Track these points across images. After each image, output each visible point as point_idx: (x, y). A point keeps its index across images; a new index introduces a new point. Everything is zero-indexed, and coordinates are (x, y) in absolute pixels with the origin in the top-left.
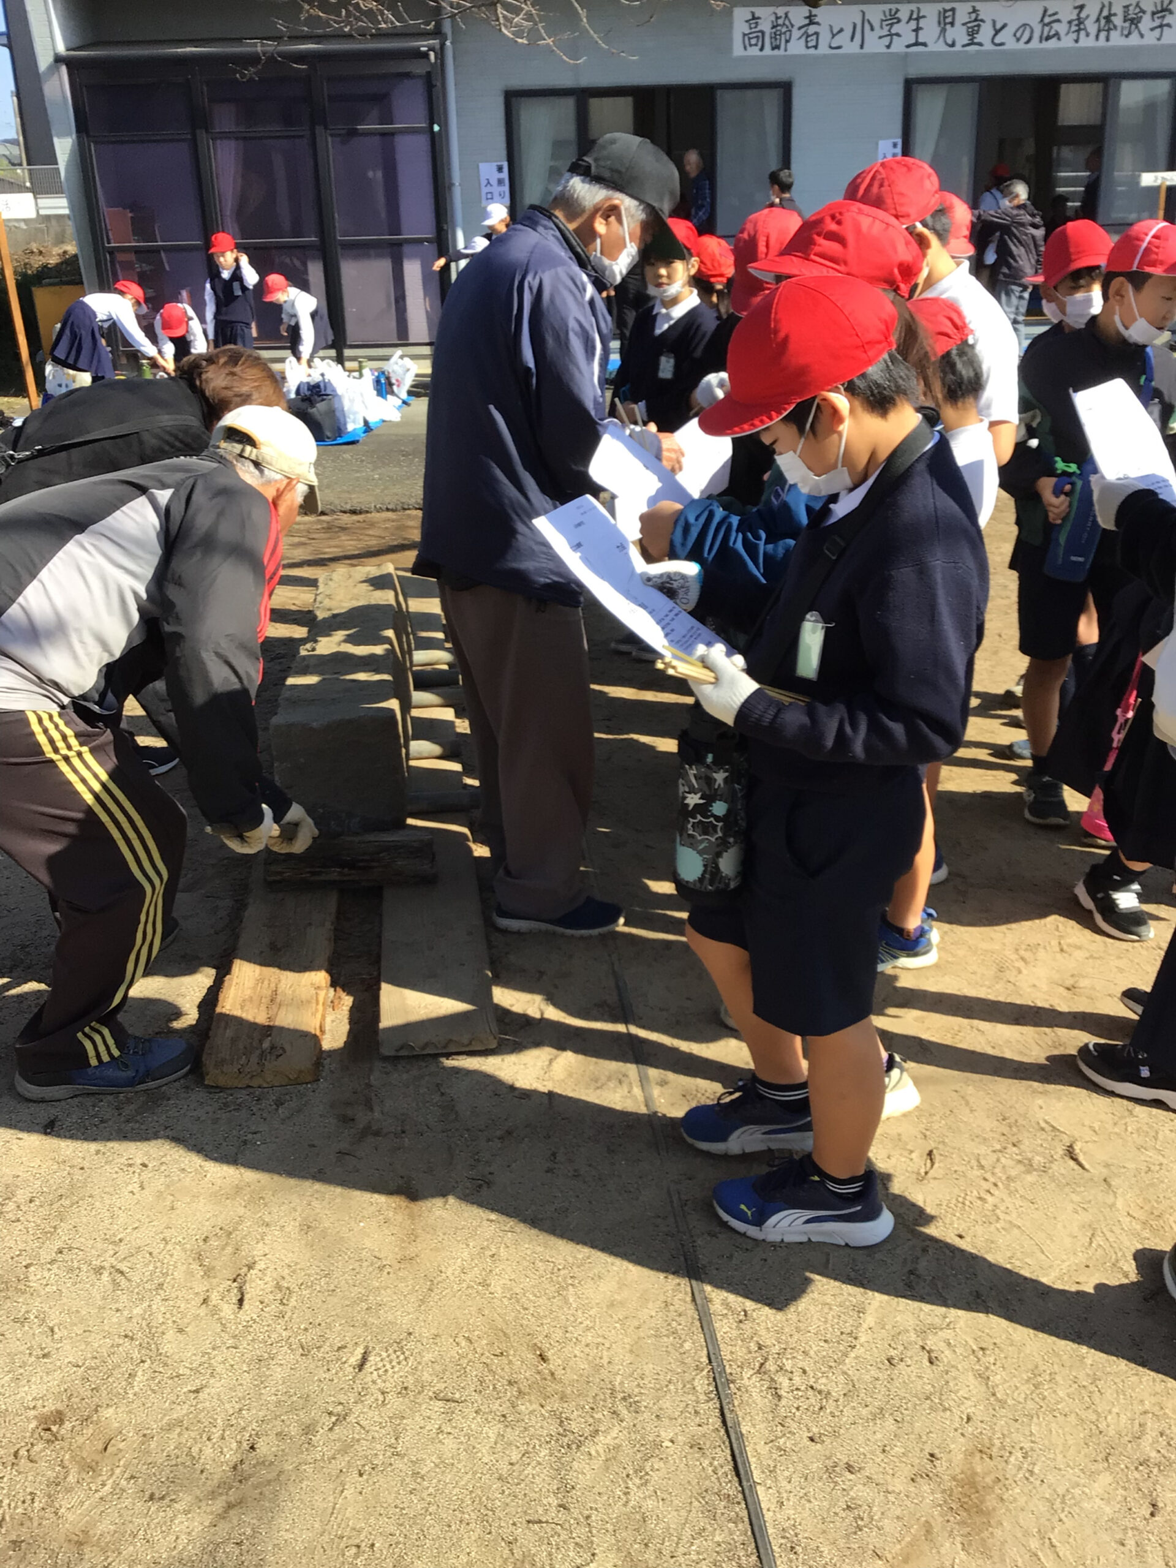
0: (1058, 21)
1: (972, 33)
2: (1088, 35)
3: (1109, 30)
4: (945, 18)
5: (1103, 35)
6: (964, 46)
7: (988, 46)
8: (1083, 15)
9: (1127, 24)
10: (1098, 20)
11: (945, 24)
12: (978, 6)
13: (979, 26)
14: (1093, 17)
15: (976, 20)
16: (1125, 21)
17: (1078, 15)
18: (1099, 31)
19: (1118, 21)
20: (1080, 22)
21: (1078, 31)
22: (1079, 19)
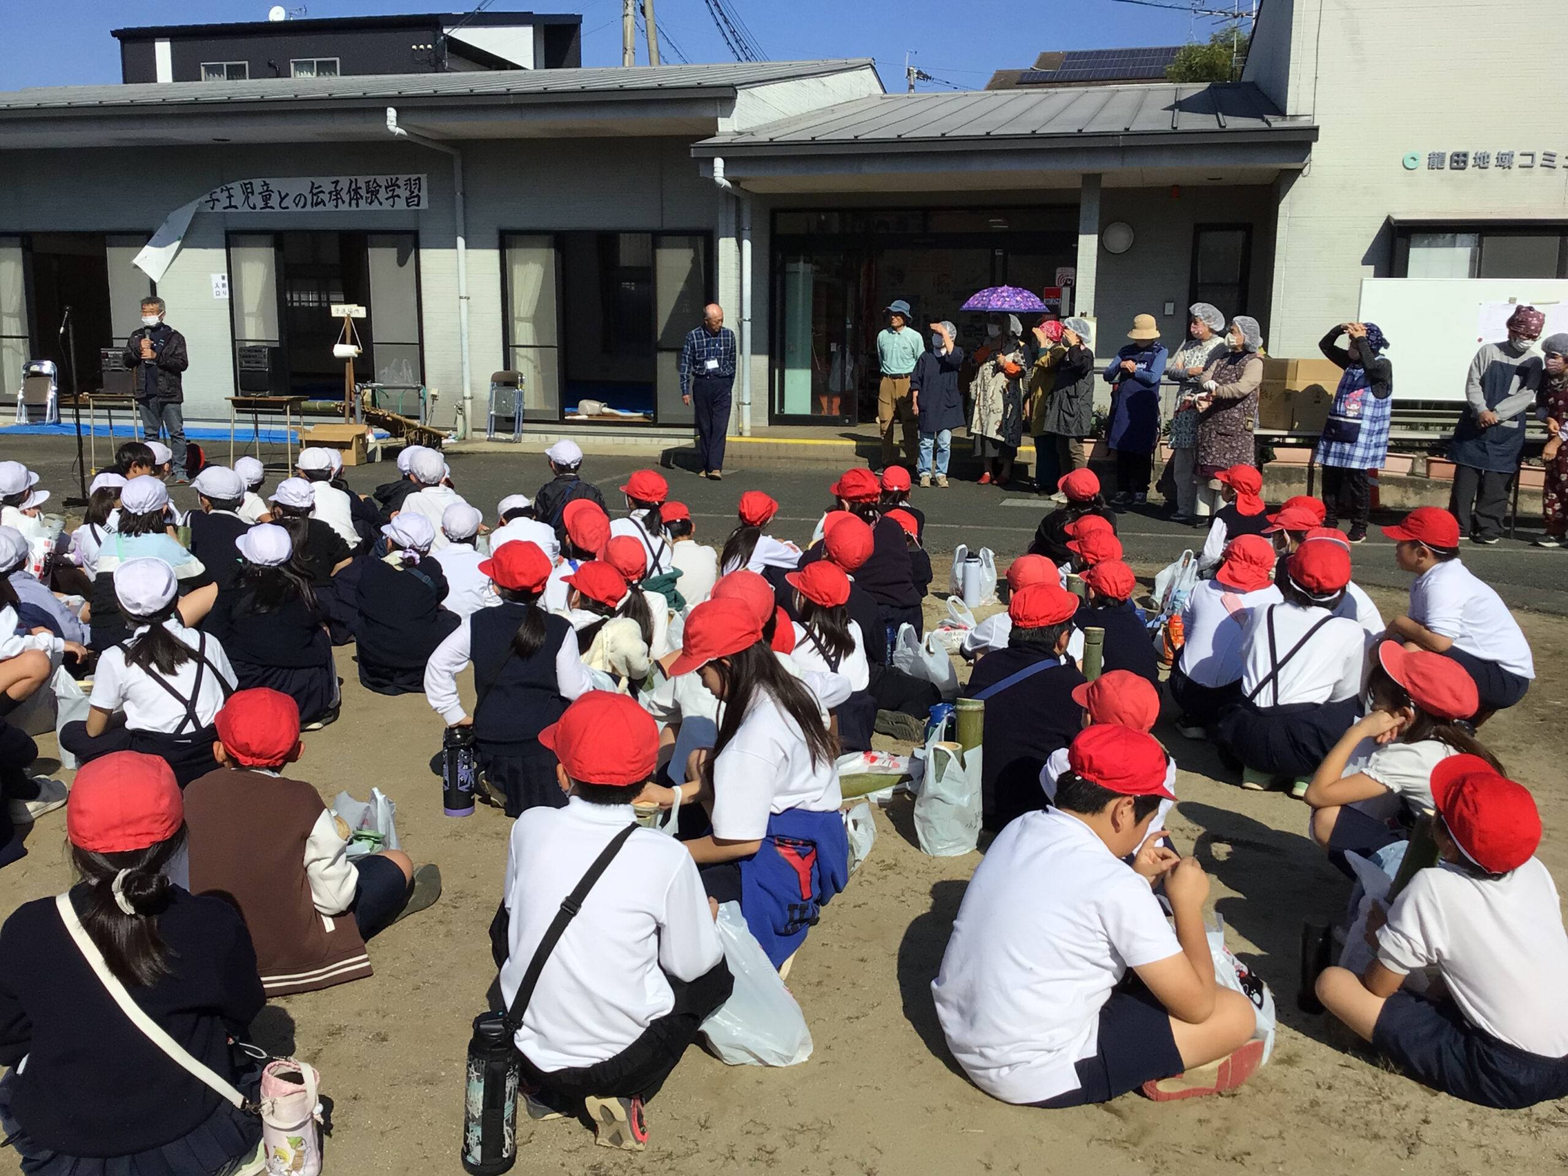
0: (323, 192)
1: (266, 199)
2: (343, 202)
3: (357, 199)
4: (247, 189)
5: (354, 202)
6: (261, 209)
7: (278, 209)
8: (339, 188)
9: (369, 195)
10: (349, 191)
11: (248, 193)
12: (268, 181)
13: (270, 195)
14: (346, 190)
15: (267, 191)
16: (367, 193)
17: (335, 188)
18: (351, 200)
19: (363, 192)
20: (338, 193)
21: (337, 199)
22: (336, 190)
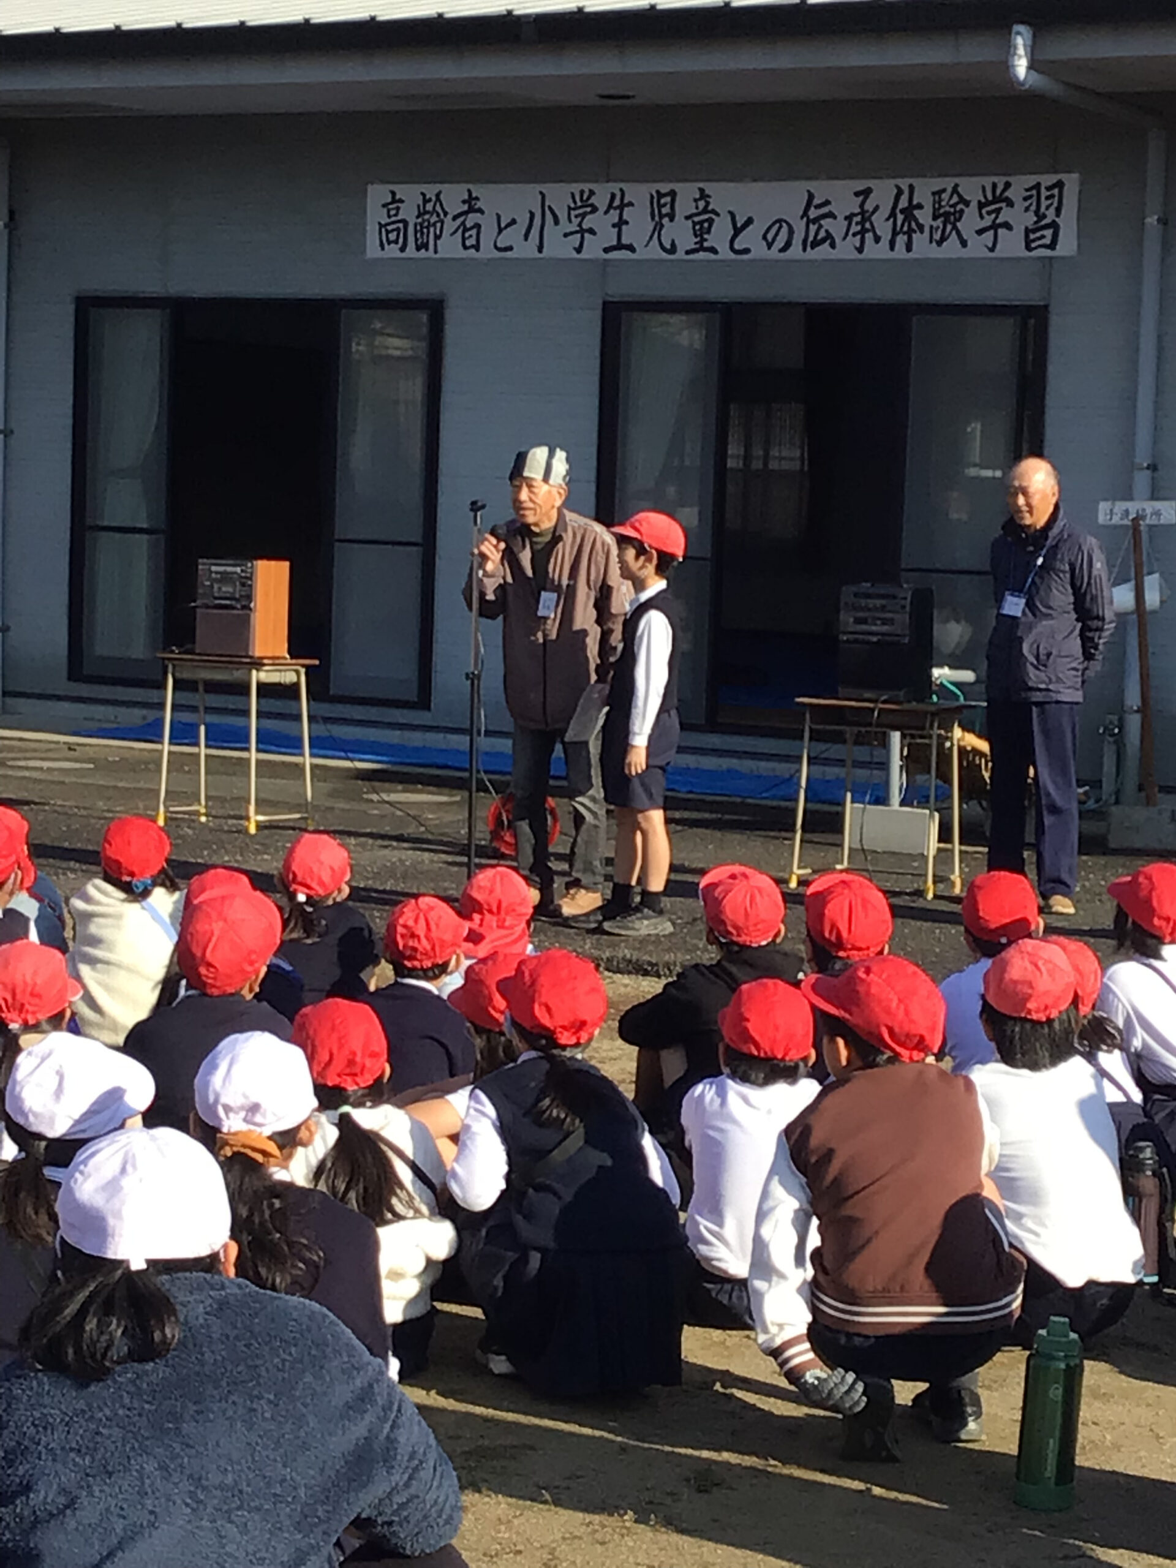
0: (831, 215)
1: (701, 231)
2: (877, 239)
3: (910, 233)
4: (660, 206)
5: (901, 240)
6: (688, 253)
7: (725, 253)
8: (869, 206)
9: (939, 223)
10: (893, 214)
11: (661, 216)
12: (709, 188)
13: (711, 221)
14: (885, 211)
15: (705, 211)
16: (935, 218)
17: (862, 205)
18: (895, 234)
19: (924, 216)
20: (865, 216)
21: (863, 232)
22: (863, 212)
